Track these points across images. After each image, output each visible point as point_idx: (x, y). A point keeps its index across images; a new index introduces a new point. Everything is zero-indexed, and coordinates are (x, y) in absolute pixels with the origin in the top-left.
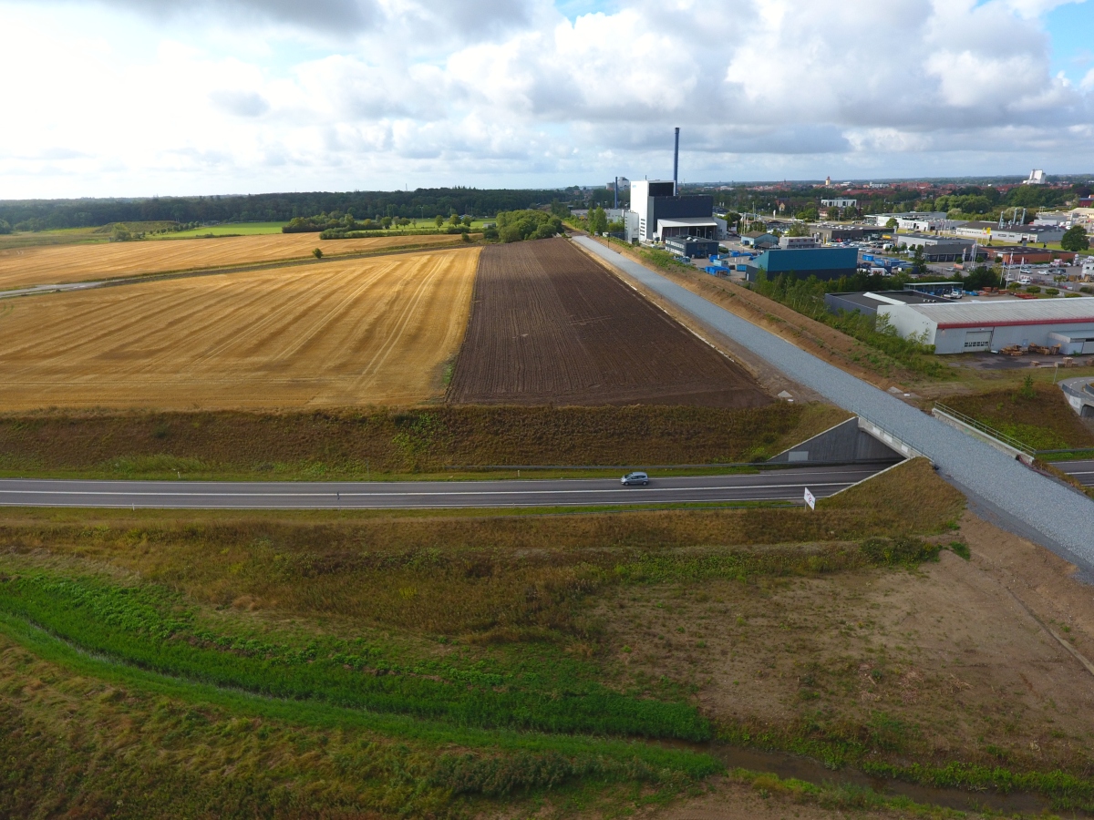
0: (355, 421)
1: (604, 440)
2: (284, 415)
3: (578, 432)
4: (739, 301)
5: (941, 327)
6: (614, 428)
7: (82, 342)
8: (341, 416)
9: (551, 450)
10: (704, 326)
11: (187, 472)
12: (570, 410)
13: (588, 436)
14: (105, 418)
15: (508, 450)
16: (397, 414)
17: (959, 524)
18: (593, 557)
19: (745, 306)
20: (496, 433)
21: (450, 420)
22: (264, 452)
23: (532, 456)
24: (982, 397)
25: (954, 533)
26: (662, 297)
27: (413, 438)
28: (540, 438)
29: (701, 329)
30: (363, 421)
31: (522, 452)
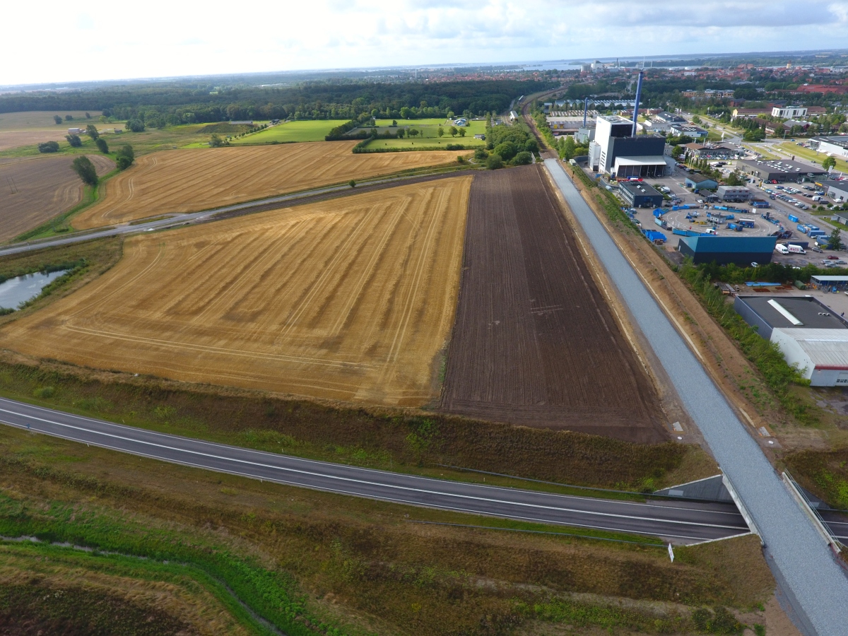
0: (384, 419)
1: (542, 457)
2: (341, 409)
3: (526, 449)
4: (666, 287)
5: (817, 368)
6: (550, 449)
7: (212, 296)
8: (375, 415)
9: (507, 461)
10: (633, 322)
11: (287, 448)
12: (522, 429)
13: (532, 453)
14: (238, 397)
15: (479, 457)
16: (410, 419)
17: (765, 606)
18: (523, 594)
19: (670, 295)
20: (472, 442)
21: (443, 427)
22: (330, 436)
23: (494, 464)
24: (830, 453)
25: (760, 613)
26: (606, 272)
27: (420, 439)
28: (500, 450)
29: (630, 324)
30: (389, 419)
31: (487, 459)
